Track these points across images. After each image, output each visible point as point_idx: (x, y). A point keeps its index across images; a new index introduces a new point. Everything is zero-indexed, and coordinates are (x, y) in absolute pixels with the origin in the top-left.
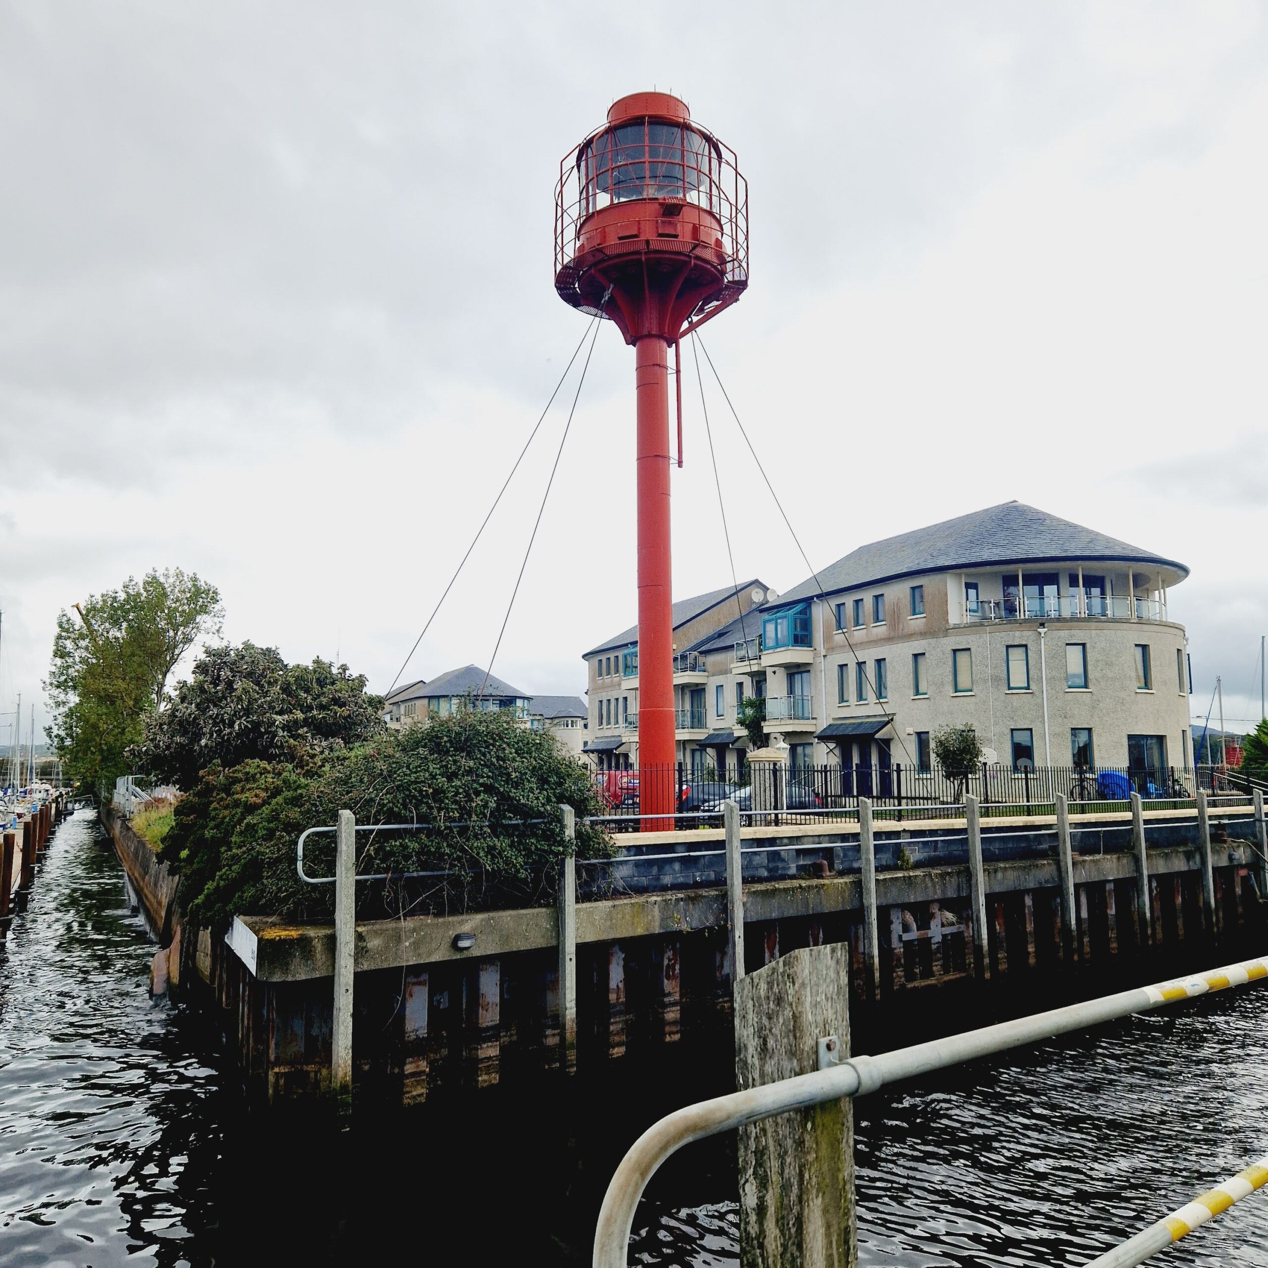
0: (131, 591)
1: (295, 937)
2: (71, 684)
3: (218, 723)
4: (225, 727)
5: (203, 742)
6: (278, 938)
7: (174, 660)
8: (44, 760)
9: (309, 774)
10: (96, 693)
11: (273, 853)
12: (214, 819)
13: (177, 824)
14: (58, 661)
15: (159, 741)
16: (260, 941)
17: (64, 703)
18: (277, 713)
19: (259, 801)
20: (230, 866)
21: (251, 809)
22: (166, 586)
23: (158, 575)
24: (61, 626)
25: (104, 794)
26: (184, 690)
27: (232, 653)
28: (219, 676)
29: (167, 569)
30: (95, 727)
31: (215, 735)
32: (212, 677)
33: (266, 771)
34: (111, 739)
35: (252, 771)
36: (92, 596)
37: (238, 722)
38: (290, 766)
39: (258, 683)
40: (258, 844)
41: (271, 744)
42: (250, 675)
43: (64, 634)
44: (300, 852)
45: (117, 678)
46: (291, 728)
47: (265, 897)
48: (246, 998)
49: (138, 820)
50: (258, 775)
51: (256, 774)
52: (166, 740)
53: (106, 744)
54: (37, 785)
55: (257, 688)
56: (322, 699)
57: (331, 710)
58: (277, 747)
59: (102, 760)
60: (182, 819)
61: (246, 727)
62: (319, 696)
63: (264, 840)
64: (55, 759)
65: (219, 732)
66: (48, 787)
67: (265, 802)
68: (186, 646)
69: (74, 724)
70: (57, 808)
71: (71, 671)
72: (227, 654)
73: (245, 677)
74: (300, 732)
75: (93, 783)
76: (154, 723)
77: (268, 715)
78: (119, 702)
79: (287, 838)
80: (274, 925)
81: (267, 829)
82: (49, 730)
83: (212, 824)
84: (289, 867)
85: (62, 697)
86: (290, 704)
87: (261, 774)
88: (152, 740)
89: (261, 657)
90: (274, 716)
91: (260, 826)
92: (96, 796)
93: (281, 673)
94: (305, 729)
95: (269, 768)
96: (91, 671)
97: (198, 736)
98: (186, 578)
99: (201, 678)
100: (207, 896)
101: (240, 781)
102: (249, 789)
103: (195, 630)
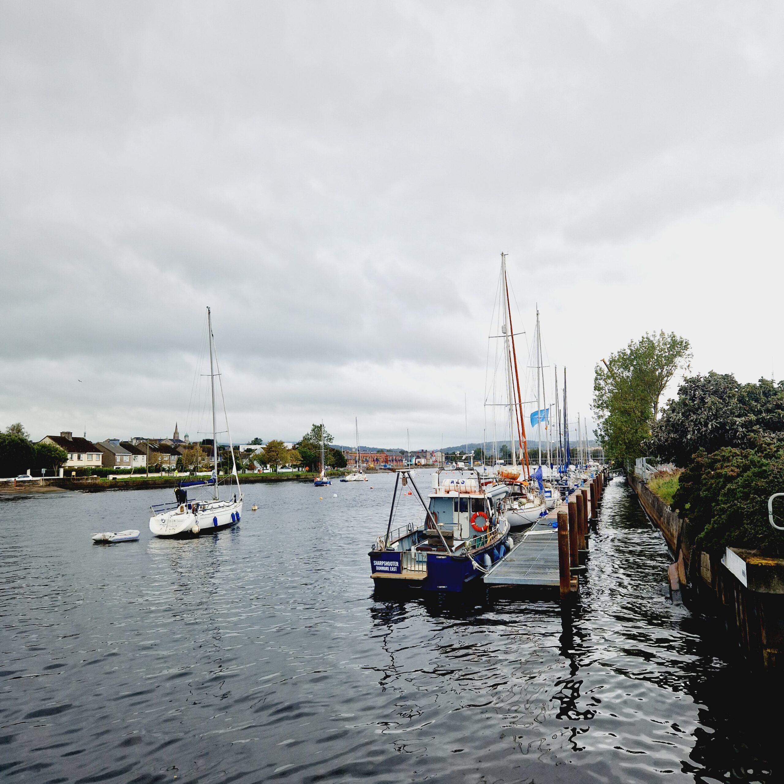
0: (633, 348)
1: (773, 565)
2: (605, 405)
3: (697, 424)
4: (702, 427)
5: (689, 437)
6: (760, 565)
7: (662, 387)
8: (593, 449)
9: (767, 457)
10: (619, 409)
11: (750, 509)
12: (705, 485)
13: (681, 488)
14: (597, 393)
15: (661, 437)
16: (748, 565)
17: (602, 416)
18: (736, 417)
19: (735, 474)
20: (720, 516)
21: (729, 479)
22: (654, 342)
23: (649, 336)
24: (596, 373)
25: (629, 468)
26: (673, 405)
27: (702, 379)
28: (695, 395)
29: (654, 332)
30: (620, 429)
31: (696, 432)
32: (690, 395)
33: (736, 455)
34: (630, 436)
35: (727, 455)
36: (612, 354)
37: (710, 423)
38: (753, 452)
39: (721, 398)
40: (738, 502)
41: (735, 437)
42: (715, 393)
43: (598, 377)
44: (770, 508)
45: (630, 400)
46: (748, 425)
47: (747, 537)
48: (740, 601)
49: (652, 484)
50: (731, 457)
51: (729, 457)
52: (665, 436)
53: (627, 439)
54: (591, 463)
55: (721, 401)
56: (768, 405)
57: (776, 413)
58: (739, 438)
59: (626, 449)
60: (684, 485)
61: (716, 426)
62: (765, 404)
63: (743, 500)
64: (601, 448)
65: (699, 430)
66: (597, 464)
67: (739, 475)
68: (669, 378)
69: (609, 428)
70: (604, 476)
71: (604, 398)
72: (699, 380)
73: (712, 394)
74: (754, 428)
75: (623, 462)
76: (656, 426)
77: (730, 418)
78: (632, 414)
79: (759, 499)
80: (755, 555)
81: (743, 492)
82: (595, 432)
83: (704, 488)
84: (762, 518)
85: (601, 413)
86: (745, 410)
87: (733, 457)
88: (656, 436)
89: (722, 381)
90: (736, 418)
91: (738, 490)
92: (625, 469)
93: (737, 390)
94: (758, 426)
95: (738, 453)
96: (615, 398)
97: (685, 433)
98: (666, 336)
99: (683, 396)
100: (706, 533)
101: (719, 461)
102: (726, 467)
103: (673, 367)
